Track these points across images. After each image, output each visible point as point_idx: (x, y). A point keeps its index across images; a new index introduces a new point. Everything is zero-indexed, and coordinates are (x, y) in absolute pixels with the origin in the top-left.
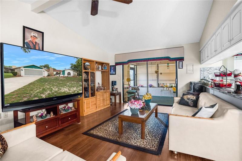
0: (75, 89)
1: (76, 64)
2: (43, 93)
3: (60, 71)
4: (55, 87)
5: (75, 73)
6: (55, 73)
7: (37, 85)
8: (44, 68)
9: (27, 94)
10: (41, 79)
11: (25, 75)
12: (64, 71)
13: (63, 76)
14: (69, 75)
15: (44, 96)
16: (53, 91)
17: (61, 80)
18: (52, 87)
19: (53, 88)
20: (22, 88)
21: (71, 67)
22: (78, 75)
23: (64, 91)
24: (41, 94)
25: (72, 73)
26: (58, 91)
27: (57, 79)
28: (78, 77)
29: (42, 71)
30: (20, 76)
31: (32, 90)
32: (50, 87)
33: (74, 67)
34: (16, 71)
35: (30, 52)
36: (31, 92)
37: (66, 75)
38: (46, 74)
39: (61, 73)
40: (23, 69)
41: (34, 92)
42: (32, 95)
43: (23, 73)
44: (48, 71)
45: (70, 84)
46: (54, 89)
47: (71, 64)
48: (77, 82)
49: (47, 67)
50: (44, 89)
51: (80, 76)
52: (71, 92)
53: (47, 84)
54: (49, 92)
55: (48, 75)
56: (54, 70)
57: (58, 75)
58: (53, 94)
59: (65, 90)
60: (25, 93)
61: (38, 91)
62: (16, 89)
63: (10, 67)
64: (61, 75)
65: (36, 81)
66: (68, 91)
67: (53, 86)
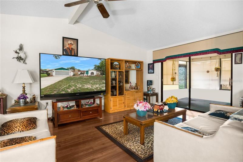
0: (97, 86)
1: (99, 65)
2: (69, 88)
3: (84, 71)
4: (79, 84)
5: (98, 72)
6: (79, 73)
7: (65, 82)
8: (71, 69)
9: (57, 88)
10: (68, 78)
11: (56, 75)
12: (87, 72)
13: (86, 75)
14: (92, 74)
15: (69, 91)
16: (77, 87)
17: (85, 79)
18: (76, 84)
19: (78, 84)
20: (53, 84)
21: (95, 68)
22: (101, 74)
23: (87, 87)
24: (67, 89)
25: (95, 73)
26: (82, 87)
27: (81, 78)
28: (101, 76)
29: (69, 72)
30: (52, 76)
31: (60, 86)
32: (75, 84)
33: (98, 68)
34: (49, 72)
35: (59, 58)
36: (60, 87)
37: (89, 74)
38: (72, 74)
39: (85, 73)
40: (54, 71)
41: (62, 88)
42: (60, 89)
43: (54, 74)
44: (74, 72)
45: (93, 81)
46: (78, 86)
47: (95, 65)
48: (100, 80)
49: (73, 69)
50: (69, 85)
51: (103, 75)
52: (93, 88)
53: (72, 81)
54: (74, 88)
55: (74, 75)
56: (79, 71)
57: (82, 75)
58: (77, 89)
59: (89, 87)
60: (55, 88)
61: (65, 87)
62: (49, 85)
63: (45, 70)
64: (85, 75)
65: (64, 79)
66: (91, 88)
67: (78, 83)
